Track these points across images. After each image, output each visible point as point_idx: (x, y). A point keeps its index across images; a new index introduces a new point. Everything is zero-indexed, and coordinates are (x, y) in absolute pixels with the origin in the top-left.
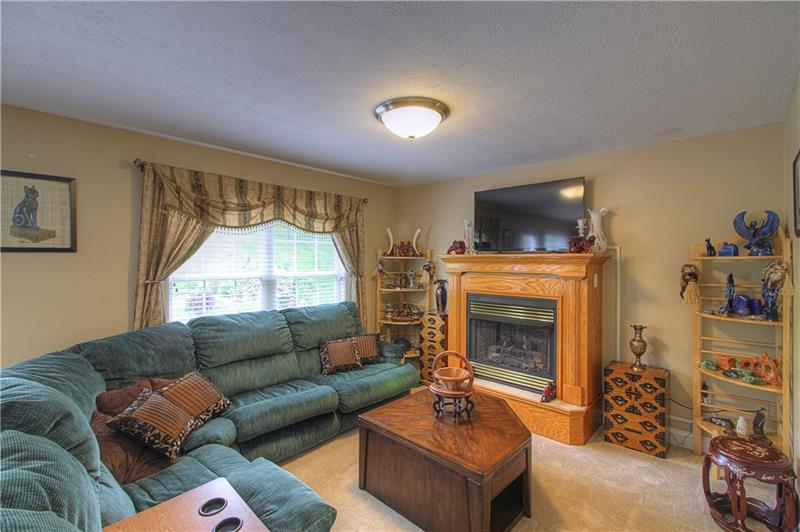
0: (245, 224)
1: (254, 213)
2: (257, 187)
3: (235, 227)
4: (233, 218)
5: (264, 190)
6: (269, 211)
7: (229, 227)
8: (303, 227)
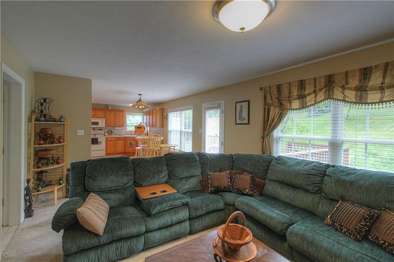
0: (303, 106)
1: (308, 98)
2: (312, 82)
3: (297, 109)
4: (296, 104)
5: (317, 82)
6: (321, 95)
7: (293, 109)
8: (354, 100)
